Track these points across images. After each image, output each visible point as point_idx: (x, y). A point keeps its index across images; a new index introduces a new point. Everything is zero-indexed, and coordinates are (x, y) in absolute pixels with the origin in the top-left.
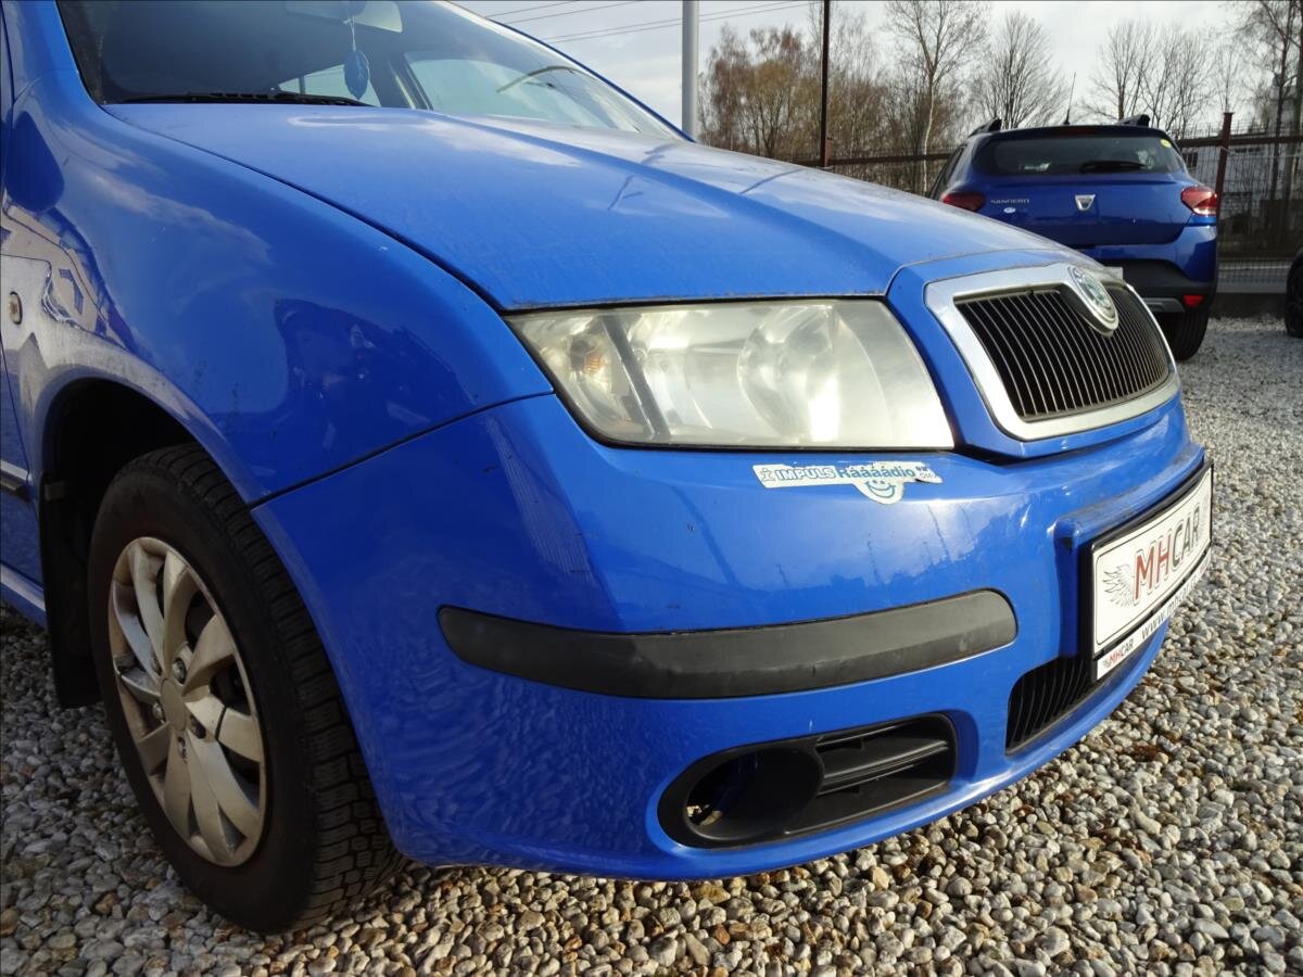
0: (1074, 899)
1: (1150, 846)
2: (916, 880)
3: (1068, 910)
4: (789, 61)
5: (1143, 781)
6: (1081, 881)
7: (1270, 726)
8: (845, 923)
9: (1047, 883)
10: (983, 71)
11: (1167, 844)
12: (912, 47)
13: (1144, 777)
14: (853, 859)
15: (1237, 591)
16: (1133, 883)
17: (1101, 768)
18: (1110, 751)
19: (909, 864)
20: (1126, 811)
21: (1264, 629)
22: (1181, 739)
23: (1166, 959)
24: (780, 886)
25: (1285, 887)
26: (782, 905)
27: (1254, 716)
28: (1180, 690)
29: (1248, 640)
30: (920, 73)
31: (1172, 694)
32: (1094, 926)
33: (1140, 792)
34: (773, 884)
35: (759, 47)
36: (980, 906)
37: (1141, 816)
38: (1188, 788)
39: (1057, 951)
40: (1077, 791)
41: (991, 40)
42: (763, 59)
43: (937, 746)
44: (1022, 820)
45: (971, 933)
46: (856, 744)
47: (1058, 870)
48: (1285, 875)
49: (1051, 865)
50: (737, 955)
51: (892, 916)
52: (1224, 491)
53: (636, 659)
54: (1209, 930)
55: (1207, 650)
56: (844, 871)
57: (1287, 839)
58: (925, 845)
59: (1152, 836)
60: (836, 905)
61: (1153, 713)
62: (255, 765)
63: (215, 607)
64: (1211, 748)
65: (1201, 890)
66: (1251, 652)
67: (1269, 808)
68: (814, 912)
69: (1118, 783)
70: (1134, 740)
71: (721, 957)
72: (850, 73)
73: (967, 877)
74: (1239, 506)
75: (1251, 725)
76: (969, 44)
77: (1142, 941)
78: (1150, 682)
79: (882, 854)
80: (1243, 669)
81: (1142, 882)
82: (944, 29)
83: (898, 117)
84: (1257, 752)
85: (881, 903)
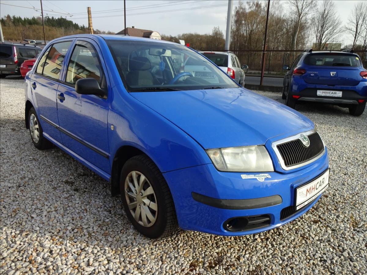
0: (295, 247)
1: (311, 239)
2: (265, 241)
3: (293, 249)
4: (257, 11)
5: (314, 227)
6: (296, 244)
7: (344, 218)
8: (251, 247)
9: (290, 244)
10: (315, 16)
11: (315, 239)
12: (294, 9)
13: (314, 226)
14: (254, 236)
15: (348, 187)
16: (307, 246)
17: (306, 224)
18: (309, 221)
19: (264, 238)
20: (309, 232)
21: (351, 196)
22: (324, 219)
23: (309, 259)
24: (240, 240)
25: (335, 249)
26: (240, 243)
27: (341, 216)
28: (327, 209)
29: (346, 199)
30: (296, 16)
31: (325, 210)
32: (297, 252)
33: (312, 229)
34: (239, 239)
35: (249, 7)
36: (277, 247)
37: (311, 234)
38: (322, 229)
39: (289, 256)
40: (300, 228)
41: (318, 7)
42: (250, 10)
43: (268, 219)
44: (288, 232)
45: (274, 251)
46: (254, 217)
47: (292, 242)
48: (336, 247)
49: (291, 241)
50: (232, 250)
51: (260, 247)
52: (354, 160)
53: (222, 203)
54: (318, 255)
55: (336, 201)
56: (252, 238)
57: (339, 241)
58: (268, 235)
59: (312, 238)
60: (250, 244)
61: (320, 213)
62: (156, 211)
63: (151, 185)
64: (330, 222)
65: (319, 248)
66: (346, 202)
67: (338, 235)
68: (246, 245)
69: (309, 227)
70: (314, 219)
71: (229, 250)
72: (275, 15)
73: (275, 241)
74: (356, 164)
75: (340, 218)
76: (311, 8)
77: (305, 256)
78: (321, 207)
79: (260, 236)
80: (343, 205)
81: (308, 246)
82: (304, 4)
83: (289, 28)
84: (339, 223)
85: (258, 244)
